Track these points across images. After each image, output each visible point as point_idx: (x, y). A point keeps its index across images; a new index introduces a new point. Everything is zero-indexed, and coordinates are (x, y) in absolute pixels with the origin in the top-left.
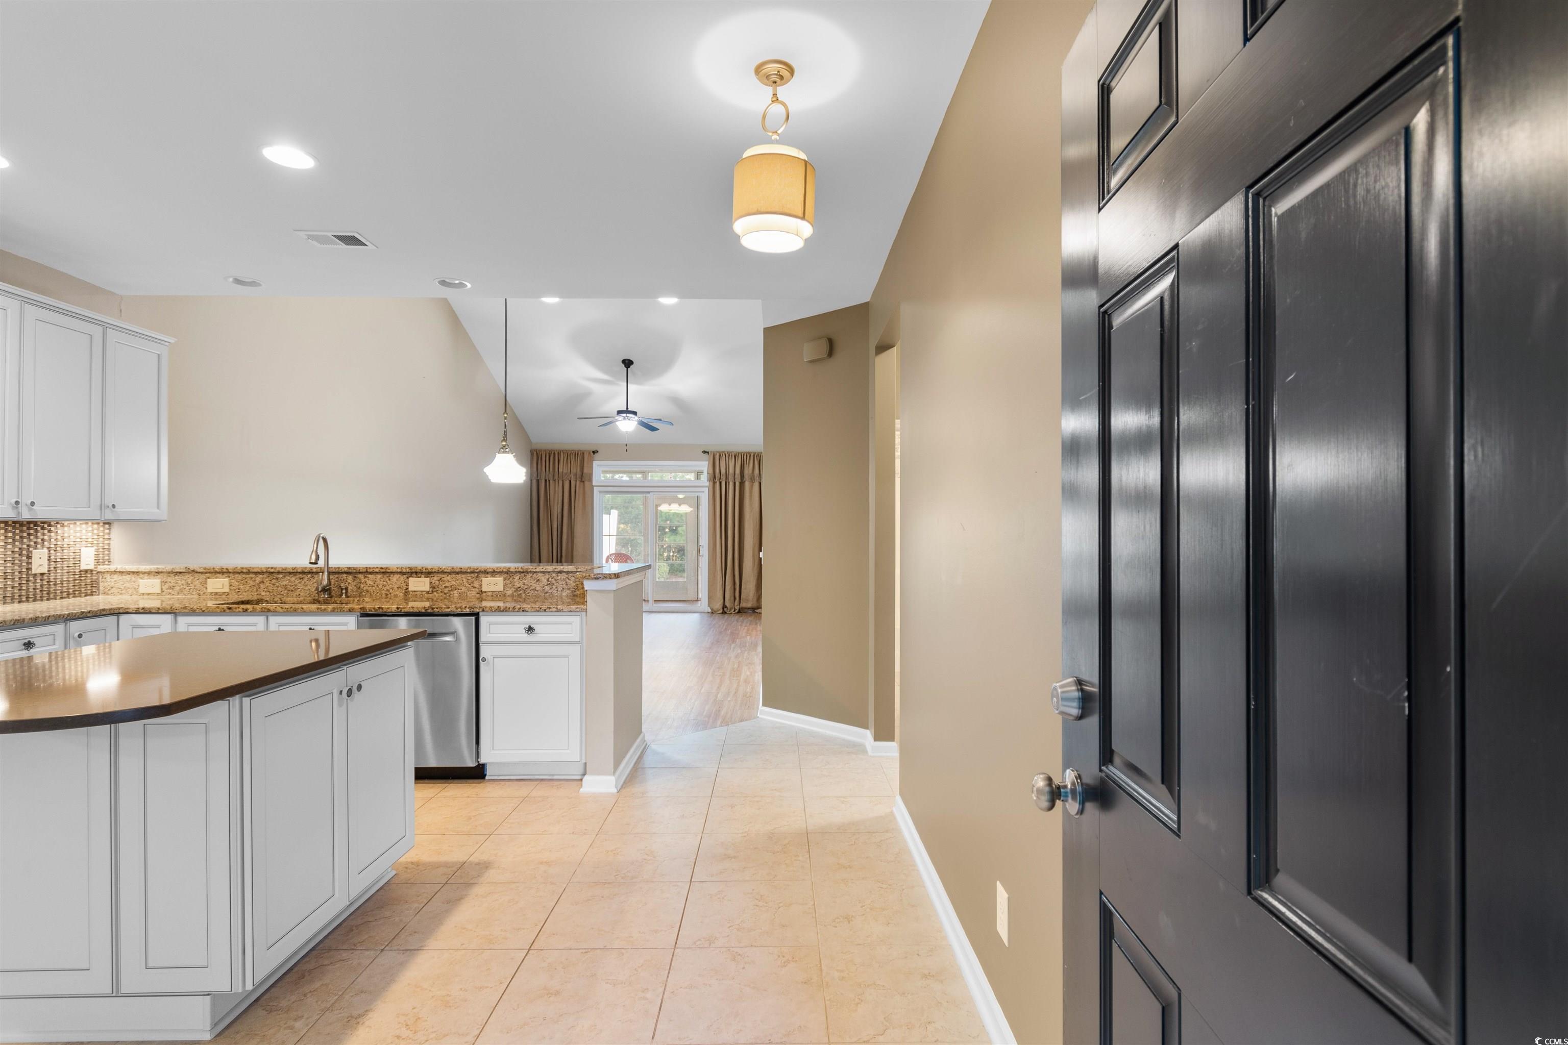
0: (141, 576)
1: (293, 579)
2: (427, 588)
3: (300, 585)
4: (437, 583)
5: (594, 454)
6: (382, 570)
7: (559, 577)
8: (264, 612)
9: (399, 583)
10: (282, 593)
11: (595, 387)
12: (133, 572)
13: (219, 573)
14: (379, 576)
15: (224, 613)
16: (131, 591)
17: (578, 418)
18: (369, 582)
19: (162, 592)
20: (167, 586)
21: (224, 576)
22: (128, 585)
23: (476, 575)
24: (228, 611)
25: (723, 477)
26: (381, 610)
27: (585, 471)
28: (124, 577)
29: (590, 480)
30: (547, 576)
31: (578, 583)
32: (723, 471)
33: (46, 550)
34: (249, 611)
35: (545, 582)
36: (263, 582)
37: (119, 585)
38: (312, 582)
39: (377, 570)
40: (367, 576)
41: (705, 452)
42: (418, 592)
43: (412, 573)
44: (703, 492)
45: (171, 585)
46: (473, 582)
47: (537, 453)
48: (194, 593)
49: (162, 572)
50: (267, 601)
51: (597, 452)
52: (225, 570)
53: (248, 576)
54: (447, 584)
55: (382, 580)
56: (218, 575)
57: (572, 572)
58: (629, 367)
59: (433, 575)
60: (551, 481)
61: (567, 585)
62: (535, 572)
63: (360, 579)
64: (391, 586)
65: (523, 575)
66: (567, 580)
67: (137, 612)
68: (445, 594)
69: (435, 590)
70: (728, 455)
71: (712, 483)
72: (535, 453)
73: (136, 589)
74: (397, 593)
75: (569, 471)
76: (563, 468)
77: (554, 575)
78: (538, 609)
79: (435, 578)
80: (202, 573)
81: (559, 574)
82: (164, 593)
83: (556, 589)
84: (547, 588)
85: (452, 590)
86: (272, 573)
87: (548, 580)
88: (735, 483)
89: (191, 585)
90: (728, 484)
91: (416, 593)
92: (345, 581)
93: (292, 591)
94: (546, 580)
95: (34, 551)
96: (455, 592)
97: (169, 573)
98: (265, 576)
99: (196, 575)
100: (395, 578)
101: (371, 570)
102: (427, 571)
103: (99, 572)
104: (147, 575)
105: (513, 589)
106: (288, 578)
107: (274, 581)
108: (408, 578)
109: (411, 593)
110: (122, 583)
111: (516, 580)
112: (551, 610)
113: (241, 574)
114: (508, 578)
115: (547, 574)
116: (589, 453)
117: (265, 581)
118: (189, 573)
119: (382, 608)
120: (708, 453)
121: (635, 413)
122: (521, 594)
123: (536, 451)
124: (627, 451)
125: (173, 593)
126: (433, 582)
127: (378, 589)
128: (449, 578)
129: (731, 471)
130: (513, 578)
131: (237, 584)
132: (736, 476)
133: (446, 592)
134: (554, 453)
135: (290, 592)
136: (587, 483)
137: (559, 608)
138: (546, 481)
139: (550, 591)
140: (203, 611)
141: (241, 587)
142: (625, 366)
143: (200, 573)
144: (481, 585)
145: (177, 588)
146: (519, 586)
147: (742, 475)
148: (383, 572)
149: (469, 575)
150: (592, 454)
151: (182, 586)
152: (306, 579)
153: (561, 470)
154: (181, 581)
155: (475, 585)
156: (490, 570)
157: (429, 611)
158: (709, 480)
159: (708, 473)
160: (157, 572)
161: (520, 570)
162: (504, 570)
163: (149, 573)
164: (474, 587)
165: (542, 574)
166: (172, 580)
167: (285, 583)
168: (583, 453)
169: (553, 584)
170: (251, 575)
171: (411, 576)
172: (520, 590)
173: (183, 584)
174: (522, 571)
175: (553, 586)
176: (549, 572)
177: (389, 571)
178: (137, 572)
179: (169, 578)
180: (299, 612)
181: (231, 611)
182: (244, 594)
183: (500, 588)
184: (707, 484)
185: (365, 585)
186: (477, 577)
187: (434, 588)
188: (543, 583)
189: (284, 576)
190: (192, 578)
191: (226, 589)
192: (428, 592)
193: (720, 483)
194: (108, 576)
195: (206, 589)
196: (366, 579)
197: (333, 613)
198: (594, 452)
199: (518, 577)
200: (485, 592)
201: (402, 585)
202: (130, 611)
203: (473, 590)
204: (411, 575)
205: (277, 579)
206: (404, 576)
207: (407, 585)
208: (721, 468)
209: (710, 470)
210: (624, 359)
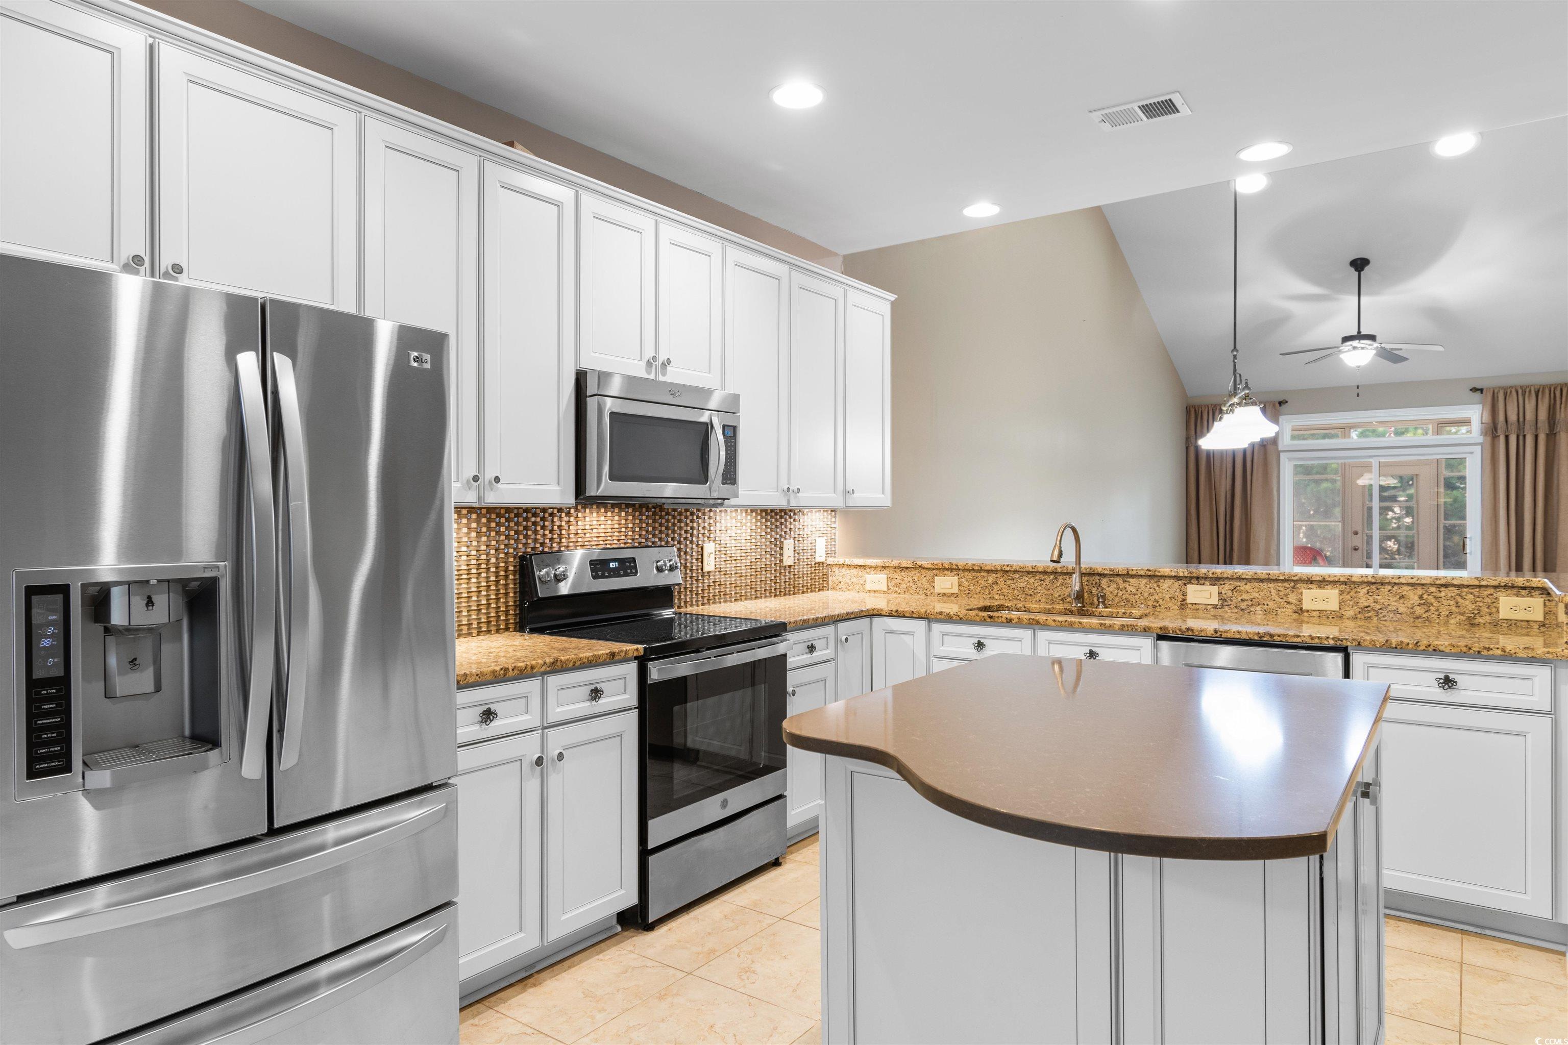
0: (868, 570)
1: (1032, 580)
2: (1215, 600)
3: (1040, 588)
4: (1229, 593)
5: (1280, 406)
6: (1149, 573)
7: (1443, 594)
8: (1032, 624)
9: (1172, 591)
10: (1018, 598)
11: (1298, 309)
12: (860, 566)
13: (947, 570)
14: (1144, 581)
15: (984, 623)
16: (858, 588)
17: (1281, 354)
18: (1130, 588)
19: (889, 589)
20: (893, 583)
21: (953, 574)
22: (855, 580)
23: (1292, 584)
24: (989, 620)
25: (1513, 428)
26: (1190, 633)
28: (851, 571)
30: (1420, 591)
31: (1481, 604)
32: (1513, 417)
33: (792, 540)
34: (1013, 622)
35: (1415, 599)
36: (997, 583)
37: (846, 580)
38: (1055, 586)
39: (1142, 573)
40: (1128, 579)
41: (1474, 390)
42: (1201, 606)
43: (1191, 578)
44: (1472, 453)
45: (898, 581)
46: (1286, 595)
47: (1195, 410)
48: (921, 593)
49: (888, 567)
50: (1008, 607)
51: (1287, 402)
52: (954, 567)
53: (979, 574)
54: (1245, 597)
55: (1148, 586)
56: (946, 572)
57: (1468, 586)
58: (1363, 270)
59: (1222, 583)
61: (1458, 606)
62: (1396, 584)
63: (1117, 584)
64: (1160, 595)
65: (1373, 587)
66: (1459, 599)
67: (890, 615)
68: (1242, 610)
69: (1226, 604)
70: (1522, 391)
71: (1489, 439)
72: (1193, 410)
73: (863, 585)
74: (1170, 605)
77: (1433, 589)
78: (1464, 649)
79: (1227, 587)
80: (929, 569)
81: (1443, 589)
82: (890, 592)
83: (1437, 613)
84: (1419, 611)
85: (1252, 605)
86: (1007, 571)
87: (1421, 597)
88: (1536, 437)
89: (918, 583)
90: (1521, 438)
91: (1197, 607)
92: (1098, 585)
93: (1031, 595)
94: (1416, 598)
95: (785, 541)
96: (1259, 608)
97: (895, 568)
98: (999, 575)
99: (923, 571)
100: (1166, 584)
101: (1134, 573)
102: (1214, 576)
103: (828, 565)
104: (873, 569)
105: (1355, 608)
106: (1027, 579)
107: (1009, 582)
108: (1185, 584)
109: (1190, 606)
110: (849, 577)
111: (1361, 594)
112: (1491, 652)
113: (972, 572)
114: (1348, 590)
115: (1419, 588)
116: (1274, 405)
117: (999, 582)
118: (915, 568)
119: (1192, 631)
120: (1481, 390)
121: (1372, 338)
122: (1370, 617)
123: (1194, 407)
124: (1358, 395)
125: (899, 591)
126: (1223, 592)
127: (1142, 598)
128: (1248, 587)
129: (1530, 415)
130: (1356, 592)
131: (967, 583)
132: (1539, 425)
133: (1243, 607)
135: (1028, 597)
137: (1508, 651)
139: (1424, 616)
140: (961, 619)
141: (972, 588)
142: (1356, 270)
143: (927, 569)
144: (1300, 601)
145: (903, 586)
146: (1367, 605)
147: (1552, 422)
148: (1150, 576)
149: (1280, 584)
150: (1277, 405)
151: (908, 584)
152: (1047, 581)
154: (907, 577)
155: (1290, 600)
156: (1318, 579)
157: (1266, 639)
158: (1484, 433)
159: (1482, 423)
160: (883, 567)
161: (1370, 579)
162: (1342, 579)
163: (875, 567)
164: (1289, 603)
165: (1410, 588)
166: (897, 575)
167: (1022, 585)
169: (1432, 604)
170: (983, 574)
171: (1190, 583)
172: (1369, 611)
173: (909, 582)
174: (1373, 581)
175: (1431, 608)
176: (1423, 585)
177: (1159, 574)
178: (864, 566)
179: (895, 573)
180: (1075, 628)
181: (992, 620)
182: (975, 596)
183: (1333, 605)
184: (1480, 439)
185: (1124, 592)
186: (1293, 587)
187: (1225, 600)
188: (1412, 602)
189: (1021, 576)
190: (919, 574)
191: (955, 590)
192: (1215, 607)
193: (1507, 438)
194: (836, 569)
195: (934, 588)
196: (1126, 584)
197: (1122, 632)
198: (1280, 403)
199: (1365, 591)
200: (1308, 611)
201: (1177, 594)
202: (884, 613)
203: (1288, 606)
204: (1190, 581)
205: (1013, 579)
206: (1180, 582)
207: (1184, 594)
208: (1509, 414)
209: (1487, 418)
210: (1353, 259)
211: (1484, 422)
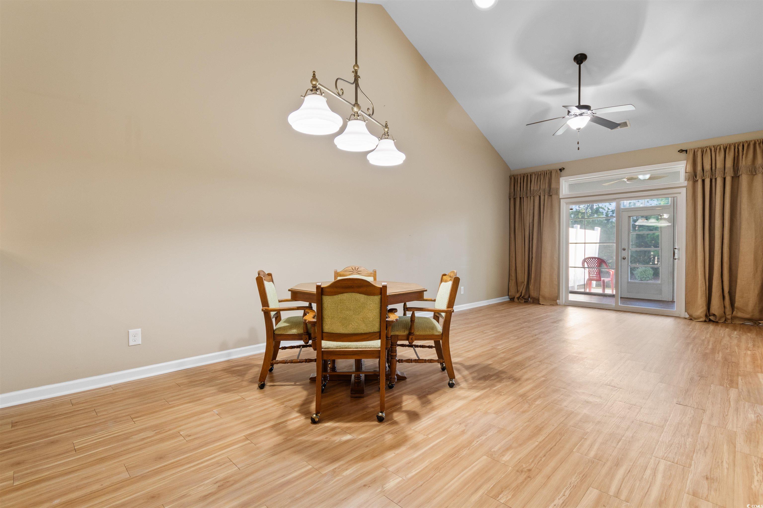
5: (561, 171)
25: (708, 174)
27: (553, 186)
29: (557, 193)
32: (707, 167)
41: (681, 151)
44: (680, 193)
47: (514, 178)
51: (564, 169)
58: (582, 63)
60: (524, 198)
70: (714, 149)
71: (691, 183)
72: (513, 178)
75: (539, 188)
76: (534, 187)
88: (725, 179)
90: (714, 180)
116: (557, 171)
120: (686, 151)
121: (587, 107)
123: (513, 176)
124: (579, 149)
129: (719, 165)
132: (726, 171)
134: (527, 176)
136: (554, 197)
138: (520, 198)
142: (578, 63)
147: (736, 168)
150: (559, 171)
153: (532, 188)
158: (687, 179)
159: (686, 172)
168: (551, 172)
184: (686, 183)
193: (703, 181)
198: (561, 170)
208: (705, 165)
209: (689, 169)
210: (575, 56)
211: (687, 171)
